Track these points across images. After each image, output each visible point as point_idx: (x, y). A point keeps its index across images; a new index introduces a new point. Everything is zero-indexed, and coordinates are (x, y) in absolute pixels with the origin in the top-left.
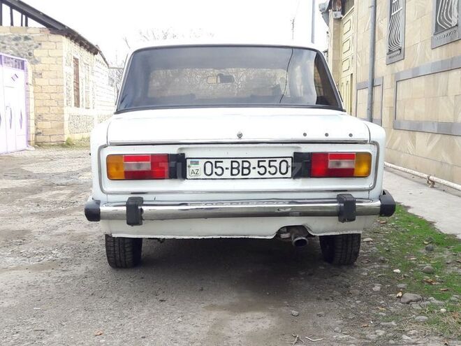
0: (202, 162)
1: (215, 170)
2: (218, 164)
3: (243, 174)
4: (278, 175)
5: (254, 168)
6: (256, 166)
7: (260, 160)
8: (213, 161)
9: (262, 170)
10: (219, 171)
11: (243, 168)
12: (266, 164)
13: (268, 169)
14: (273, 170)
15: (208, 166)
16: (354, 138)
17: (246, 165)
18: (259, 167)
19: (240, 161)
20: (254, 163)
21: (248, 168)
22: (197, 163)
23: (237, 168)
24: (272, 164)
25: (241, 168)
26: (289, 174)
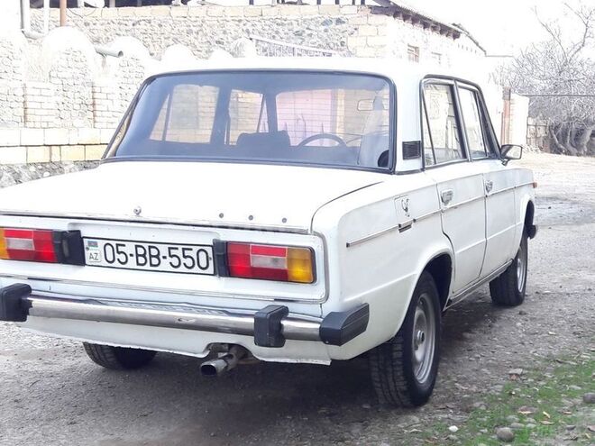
0: (101, 243)
1: (117, 256)
2: (121, 249)
3: (151, 265)
4: (196, 269)
5: (164, 257)
6: (167, 255)
7: (172, 247)
8: (114, 243)
9: (175, 261)
10: (123, 258)
11: (151, 256)
12: (179, 253)
13: (183, 260)
14: (189, 262)
15: (109, 249)
16: (290, 224)
17: (154, 252)
18: (171, 256)
19: (146, 246)
20: (164, 250)
21: (157, 257)
22: (96, 245)
23: (144, 256)
24: (187, 253)
25: (148, 256)
26: (211, 270)
